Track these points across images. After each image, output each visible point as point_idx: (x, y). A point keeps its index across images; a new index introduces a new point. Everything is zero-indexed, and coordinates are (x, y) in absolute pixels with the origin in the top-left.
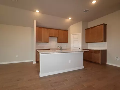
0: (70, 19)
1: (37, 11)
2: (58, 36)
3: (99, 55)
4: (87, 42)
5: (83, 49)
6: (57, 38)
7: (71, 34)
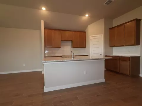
0: (87, 15)
1: (44, 9)
2: (72, 40)
3: (128, 63)
4: (112, 46)
5: (106, 56)
6: (72, 41)
7: (90, 36)
